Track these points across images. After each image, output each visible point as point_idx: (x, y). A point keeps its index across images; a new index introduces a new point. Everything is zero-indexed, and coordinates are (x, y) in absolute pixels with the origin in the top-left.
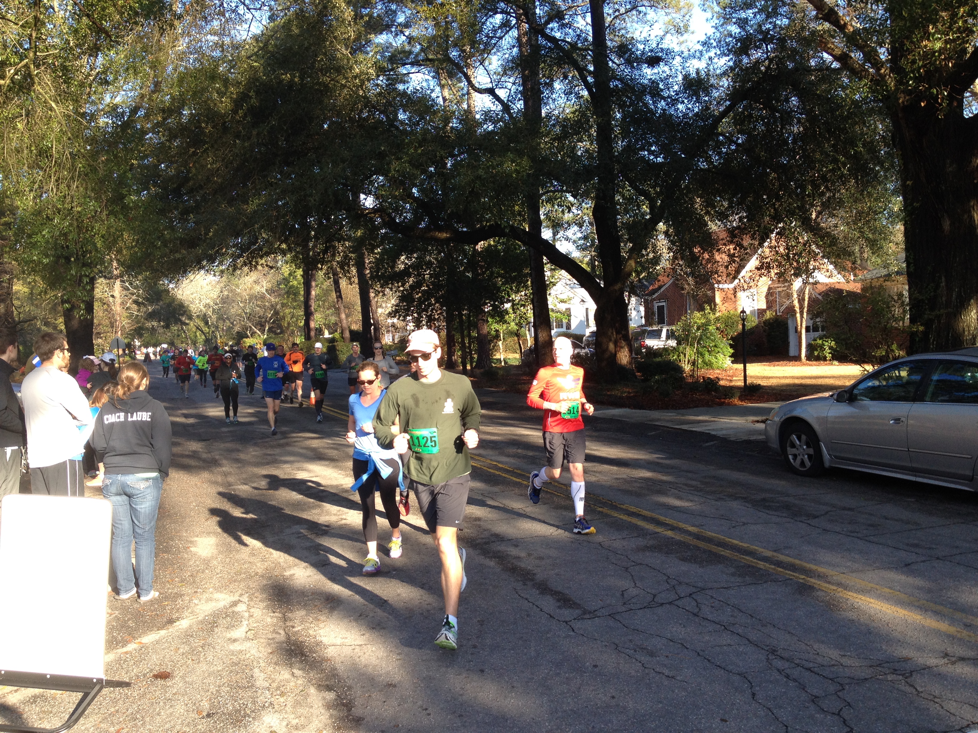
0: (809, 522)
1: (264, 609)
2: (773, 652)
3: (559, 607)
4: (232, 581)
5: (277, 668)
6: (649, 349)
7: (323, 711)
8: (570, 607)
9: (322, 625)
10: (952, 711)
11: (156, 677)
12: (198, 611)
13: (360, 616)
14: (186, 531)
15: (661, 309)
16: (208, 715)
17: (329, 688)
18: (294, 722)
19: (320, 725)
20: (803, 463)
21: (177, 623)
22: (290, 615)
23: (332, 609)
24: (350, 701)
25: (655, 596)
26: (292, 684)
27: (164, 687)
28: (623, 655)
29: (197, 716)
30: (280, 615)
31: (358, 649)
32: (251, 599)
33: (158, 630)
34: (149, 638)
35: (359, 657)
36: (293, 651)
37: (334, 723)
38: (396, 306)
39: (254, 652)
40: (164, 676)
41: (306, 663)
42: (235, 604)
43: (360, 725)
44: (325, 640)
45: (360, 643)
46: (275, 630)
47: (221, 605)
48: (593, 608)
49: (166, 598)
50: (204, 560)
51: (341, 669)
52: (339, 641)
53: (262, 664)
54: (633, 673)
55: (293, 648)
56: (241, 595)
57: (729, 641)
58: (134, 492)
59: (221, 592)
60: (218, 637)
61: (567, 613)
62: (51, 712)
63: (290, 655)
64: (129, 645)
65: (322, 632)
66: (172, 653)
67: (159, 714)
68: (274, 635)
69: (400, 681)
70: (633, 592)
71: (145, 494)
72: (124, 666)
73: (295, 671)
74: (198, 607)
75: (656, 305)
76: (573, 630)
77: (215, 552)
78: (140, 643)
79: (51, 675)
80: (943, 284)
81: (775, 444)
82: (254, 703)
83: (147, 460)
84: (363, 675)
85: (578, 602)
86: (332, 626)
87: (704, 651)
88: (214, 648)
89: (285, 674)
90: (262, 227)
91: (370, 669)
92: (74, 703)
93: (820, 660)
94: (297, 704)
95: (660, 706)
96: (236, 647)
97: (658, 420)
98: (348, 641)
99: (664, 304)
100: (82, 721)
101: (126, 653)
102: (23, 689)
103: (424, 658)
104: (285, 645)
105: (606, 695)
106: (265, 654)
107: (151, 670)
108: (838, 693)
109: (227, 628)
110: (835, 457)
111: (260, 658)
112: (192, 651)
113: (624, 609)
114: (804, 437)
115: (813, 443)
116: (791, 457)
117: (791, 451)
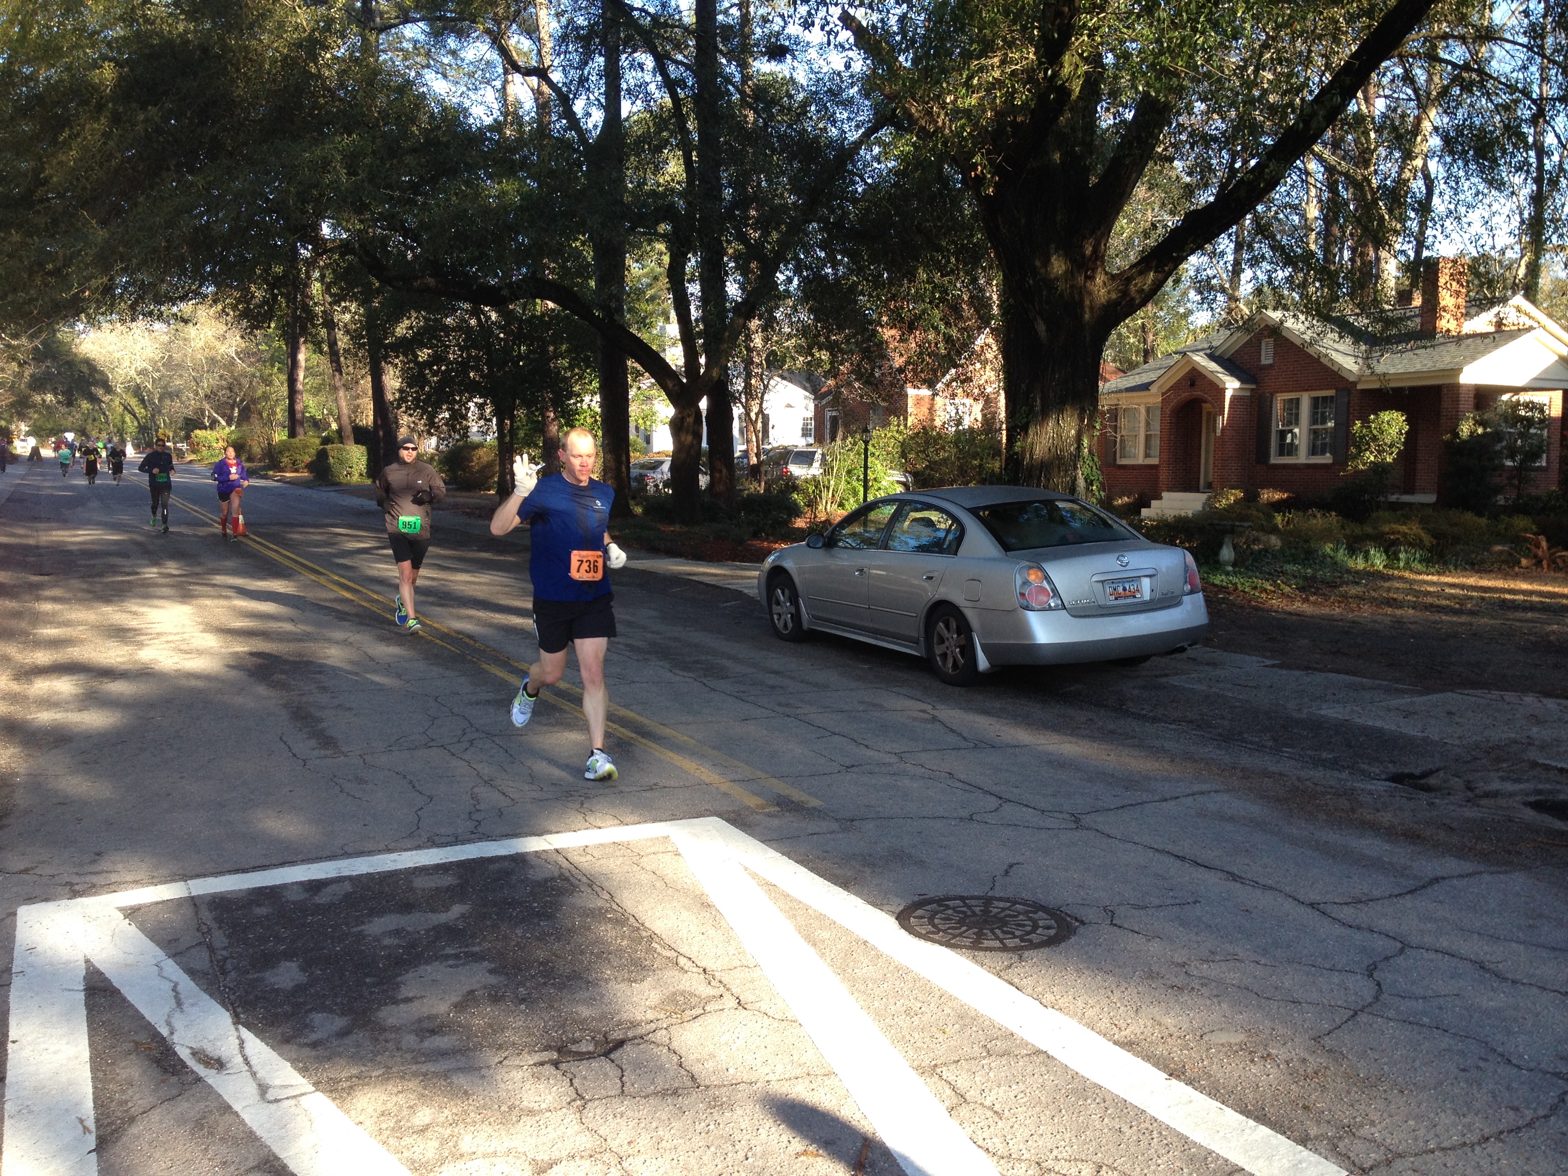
3: (313, 749)
8: (326, 749)
15: (834, 420)
20: (785, 625)
48: (351, 749)
57: (457, 774)
61: (315, 753)
75: (828, 414)
76: (304, 766)
81: (763, 602)
85: (340, 744)
110: (813, 616)
113: (383, 750)
114: (787, 592)
115: (794, 598)
116: (775, 617)
117: (776, 609)
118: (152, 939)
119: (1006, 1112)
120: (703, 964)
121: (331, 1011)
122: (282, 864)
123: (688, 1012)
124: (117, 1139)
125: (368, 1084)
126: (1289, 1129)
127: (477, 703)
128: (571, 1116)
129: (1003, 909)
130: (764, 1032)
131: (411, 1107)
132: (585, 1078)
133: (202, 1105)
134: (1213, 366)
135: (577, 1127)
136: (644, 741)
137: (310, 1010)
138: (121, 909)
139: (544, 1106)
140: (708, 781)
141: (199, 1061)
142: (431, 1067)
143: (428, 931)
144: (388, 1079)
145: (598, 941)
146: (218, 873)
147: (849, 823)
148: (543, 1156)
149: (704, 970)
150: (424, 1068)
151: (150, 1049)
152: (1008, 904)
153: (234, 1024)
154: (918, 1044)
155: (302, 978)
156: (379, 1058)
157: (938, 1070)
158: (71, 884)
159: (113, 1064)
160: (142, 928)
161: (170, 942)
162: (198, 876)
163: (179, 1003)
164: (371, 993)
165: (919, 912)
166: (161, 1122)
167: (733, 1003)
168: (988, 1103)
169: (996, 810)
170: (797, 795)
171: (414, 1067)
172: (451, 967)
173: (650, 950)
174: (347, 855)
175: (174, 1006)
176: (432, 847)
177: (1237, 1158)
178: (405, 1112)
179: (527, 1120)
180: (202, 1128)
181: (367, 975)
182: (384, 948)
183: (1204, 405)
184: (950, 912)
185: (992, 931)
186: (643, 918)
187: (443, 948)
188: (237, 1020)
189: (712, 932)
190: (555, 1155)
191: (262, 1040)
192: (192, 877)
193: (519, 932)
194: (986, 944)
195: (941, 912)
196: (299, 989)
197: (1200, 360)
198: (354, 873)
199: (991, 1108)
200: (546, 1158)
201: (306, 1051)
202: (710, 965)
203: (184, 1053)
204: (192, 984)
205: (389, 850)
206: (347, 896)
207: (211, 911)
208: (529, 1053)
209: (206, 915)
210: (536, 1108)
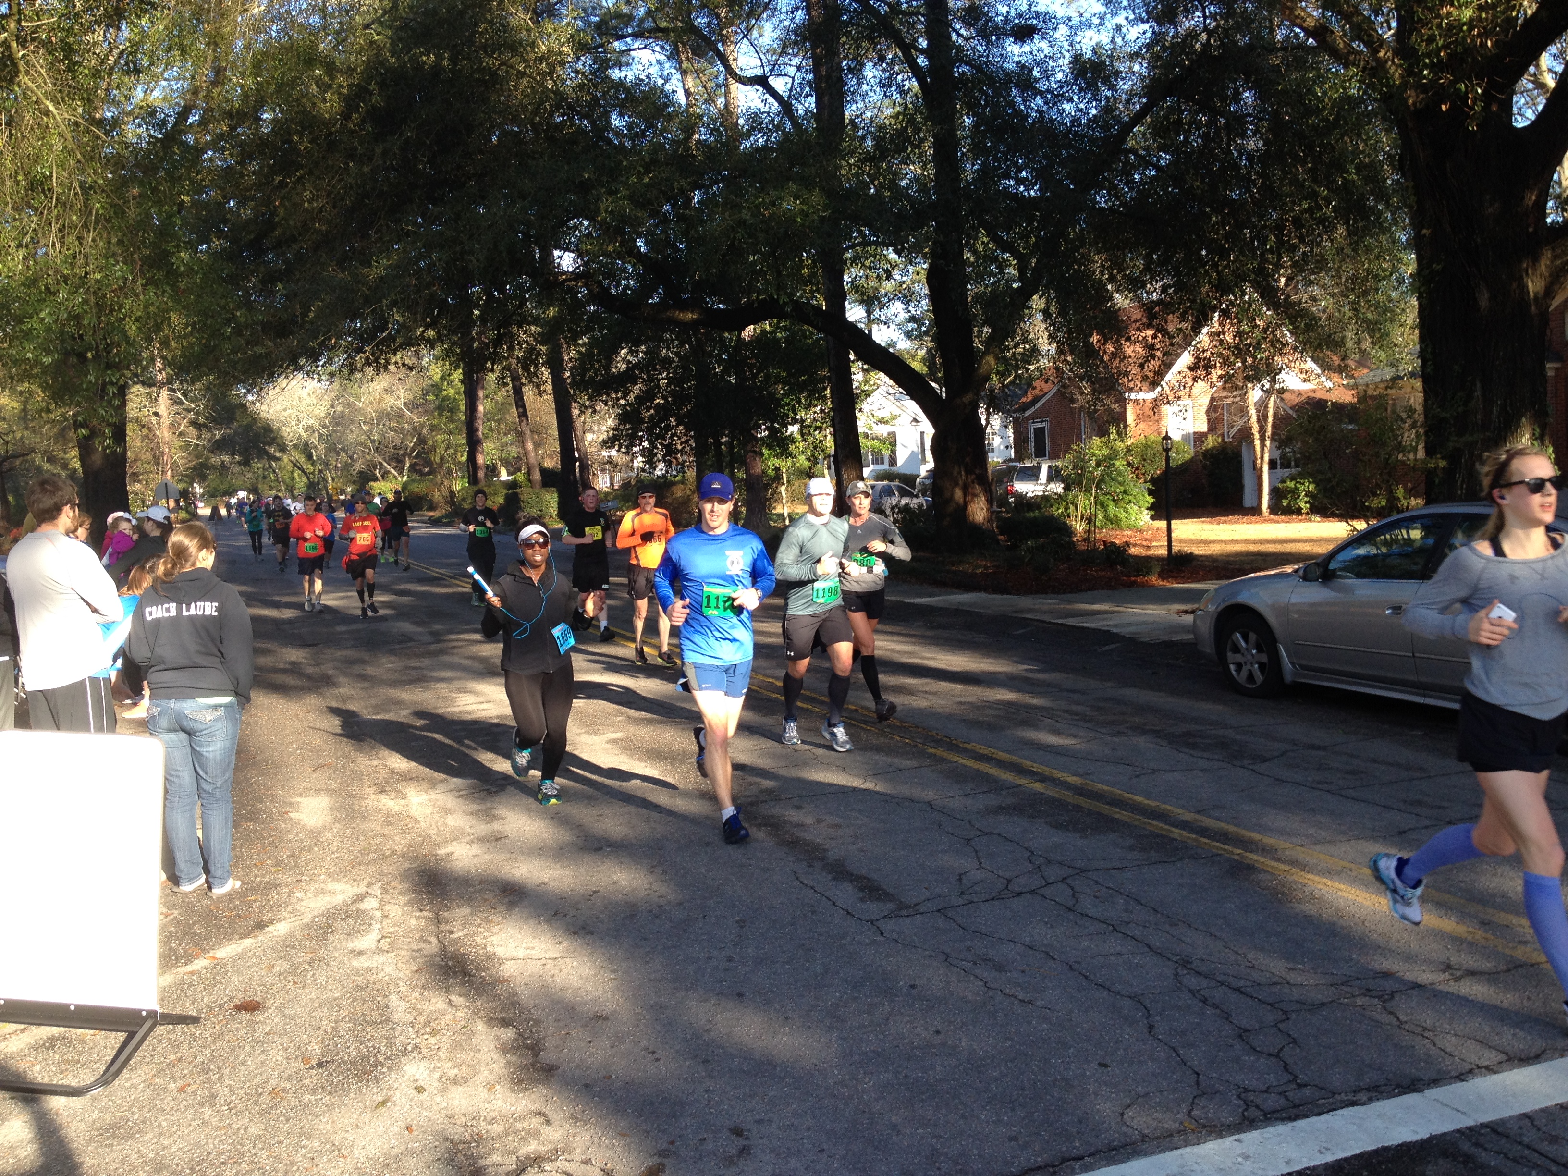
0: (1256, 767)
1: (405, 905)
2: (1185, 963)
3: (862, 900)
4: (355, 863)
5: (426, 993)
6: (1020, 497)
7: (496, 1057)
8: (878, 899)
9: (495, 929)
10: (1448, 1050)
11: (239, 1008)
12: (302, 909)
13: (555, 914)
14: (283, 787)
15: (1040, 432)
16: (320, 1065)
17: (505, 1023)
18: (452, 1073)
19: (491, 1078)
20: (1251, 677)
21: (271, 928)
22: (446, 914)
23: (512, 905)
24: (538, 1040)
25: (1009, 881)
26: (449, 1017)
27: (252, 1024)
28: (956, 970)
29: (302, 1066)
30: (431, 915)
31: (550, 965)
32: (385, 891)
33: (241, 938)
34: (226, 951)
35: (552, 976)
36: (450, 968)
37: (513, 1073)
38: (613, 429)
39: (389, 969)
40: (250, 1007)
41: (471, 985)
42: (360, 898)
43: (552, 1076)
44: (500, 952)
45: (554, 956)
46: (422, 937)
47: (339, 899)
48: (915, 901)
49: (253, 890)
50: (312, 832)
51: (524, 994)
52: (521, 953)
53: (403, 989)
54: (970, 996)
55: (450, 963)
56: (370, 885)
57: (1119, 948)
58: (197, 726)
59: (338, 880)
60: (335, 948)
61: (874, 909)
62: (79, 1061)
63: (447, 974)
64: (196, 961)
65: (495, 939)
66: (263, 973)
67: (243, 1063)
68: (422, 945)
69: (615, 1011)
70: (978, 875)
71: (213, 729)
72: (190, 993)
73: (454, 998)
74: (303, 903)
75: (1032, 427)
76: (882, 934)
77: (329, 819)
78: (214, 958)
79: (77, 1006)
80: (1478, 393)
81: (1209, 648)
82: (390, 1045)
83: (216, 676)
84: (558, 1002)
85: (891, 890)
86: (511, 931)
87: (1079, 963)
88: (328, 965)
89: (438, 1003)
90: (394, 304)
91: (569, 994)
92: (113, 1048)
93: (1255, 975)
94: (456, 1046)
95: (1009, 1043)
96: (362, 963)
97: (1030, 611)
98: (533, 953)
99: (1043, 425)
100: (125, 1073)
101: (192, 973)
102: (33, 1027)
103: (653, 977)
104: (438, 959)
105: (926, 1029)
106: (408, 972)
107: (231, 999)
108: (1280, 1025)
109: (349, 935)
110: (1301, 666)
111: (399, 979)
112: (295, 969)
113: (961, 901)
114: (1254, 636)
115: (1266, 644)
116: (1232, 667)
117: (1233, 658)
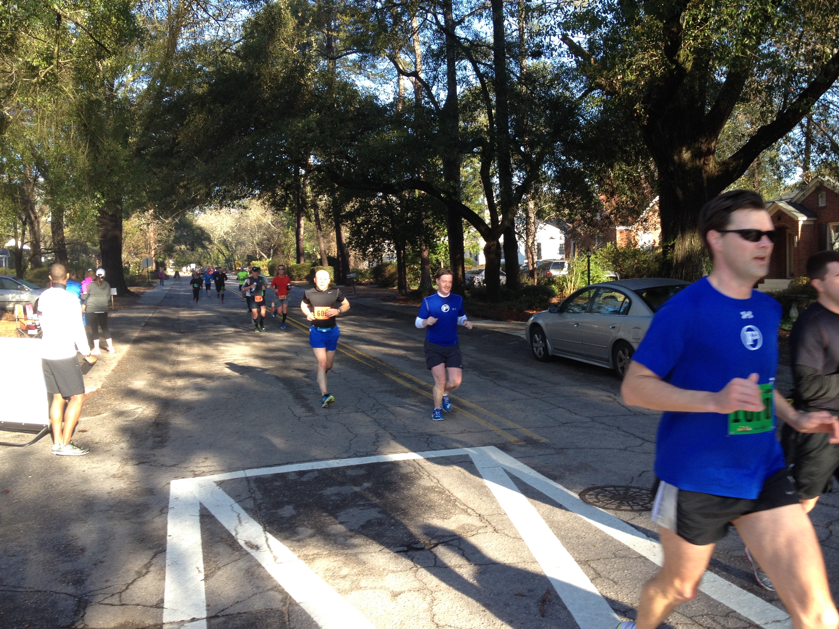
1: (151, 411)
2: (385, 428)
3: (303, 412)
6: (553, 277)
8: (309, 412)
12: (116, 411)
15: (575, 245)
20: (540, 353)
26: (143, 435)
33: (91, 416)
37: (152, 447)
39: (133, 425)
42: (137, 408)
48: (320, 413)
56: (143, 406)
59: (134, 404)
65: (174, 420)
66: (93, 424)
76: (299, 420)
81: (528, 342)
96: (125, 423)
97: (498, 328)
98: (183, 423)
99: (577, 241)
110: (554, 348)
111: (135, 427)
114: (540, 336)
115: (544, 339)
116: (535, 349)
117: (535, 345)
118: (229, 494)
119: (620, 582)
120: (479, 512)
121: (307, 527)
122: (288, 464)
123: (470, 533)
124: (213, 576)
125: (321, 557)
126: (764, 595)
127: (381, 392)
128: (411, 574)
129: (635, 492)
130: (506, 543)
131: (339, 567)
132: (419, 559)
133: (249, 564)
134: (790, 208)
135: (413, 579)
136: (461, 410)
137: (297, 526)
138: (215, 482)
139: (399, 569)
140: (491, 429)
141: (248, 546)
142: (350, 551)
143: (352, 494)
144: (330, 556)
145: (430, 500)
146: (258, 467)
147: (561, 450)
148: (397, 590)
149: (480, 515)
150: (346, 552)
151: (227, 540)
152: (638, 490)
153: (264, 531)
154: (580, 551)
155: (294, 512)
156: (326, 547)
157: (589, 563)
158: (194, 471)
159: (210, 546)
160: (225, 490)
161: (237, 496)
162: (250, 468)
163: (240, 522)
164: (325, 520)
165: (591, 493)
166: (231, 570)
167: (492, 530)
168: (611, 578)
169: (640, 446)
170: (536, 437)
171: (342, 551)
172: (361, 509)
173: (455, 505)
174: (316, 460)
175: (238, 523)
176: (355, 457)
177: (733, 607)
178: (337, 569)
179: (391, 575)
180: (249, 572)
181: (324, 512)
182: (331, 501)
183: (787, 230)
184: (607, 493)
185: (628, 502)
186: (452, 491)
187: (359, 501)
188: (265, 530)
189: (484, 498)
190: (402, 590)
191: (276, 538)
192: (247, 469)
193: (394, 495)
194: (623, 508)
195: (602, 493)
196: (293, 517)
197: (783, 205)
198: (320, 468)
199: (612, 580)
200: (398, 590)
201: (295, 543)
202: (482, 512)
203: (242, 543)
204: (246, 514)
205: (336, 458)
206: (316, 478)
207: (255, 483)
208: (394, 547)
209: (253, 485)
210: (395, 569)
